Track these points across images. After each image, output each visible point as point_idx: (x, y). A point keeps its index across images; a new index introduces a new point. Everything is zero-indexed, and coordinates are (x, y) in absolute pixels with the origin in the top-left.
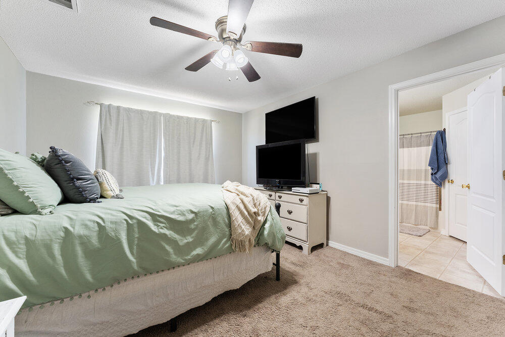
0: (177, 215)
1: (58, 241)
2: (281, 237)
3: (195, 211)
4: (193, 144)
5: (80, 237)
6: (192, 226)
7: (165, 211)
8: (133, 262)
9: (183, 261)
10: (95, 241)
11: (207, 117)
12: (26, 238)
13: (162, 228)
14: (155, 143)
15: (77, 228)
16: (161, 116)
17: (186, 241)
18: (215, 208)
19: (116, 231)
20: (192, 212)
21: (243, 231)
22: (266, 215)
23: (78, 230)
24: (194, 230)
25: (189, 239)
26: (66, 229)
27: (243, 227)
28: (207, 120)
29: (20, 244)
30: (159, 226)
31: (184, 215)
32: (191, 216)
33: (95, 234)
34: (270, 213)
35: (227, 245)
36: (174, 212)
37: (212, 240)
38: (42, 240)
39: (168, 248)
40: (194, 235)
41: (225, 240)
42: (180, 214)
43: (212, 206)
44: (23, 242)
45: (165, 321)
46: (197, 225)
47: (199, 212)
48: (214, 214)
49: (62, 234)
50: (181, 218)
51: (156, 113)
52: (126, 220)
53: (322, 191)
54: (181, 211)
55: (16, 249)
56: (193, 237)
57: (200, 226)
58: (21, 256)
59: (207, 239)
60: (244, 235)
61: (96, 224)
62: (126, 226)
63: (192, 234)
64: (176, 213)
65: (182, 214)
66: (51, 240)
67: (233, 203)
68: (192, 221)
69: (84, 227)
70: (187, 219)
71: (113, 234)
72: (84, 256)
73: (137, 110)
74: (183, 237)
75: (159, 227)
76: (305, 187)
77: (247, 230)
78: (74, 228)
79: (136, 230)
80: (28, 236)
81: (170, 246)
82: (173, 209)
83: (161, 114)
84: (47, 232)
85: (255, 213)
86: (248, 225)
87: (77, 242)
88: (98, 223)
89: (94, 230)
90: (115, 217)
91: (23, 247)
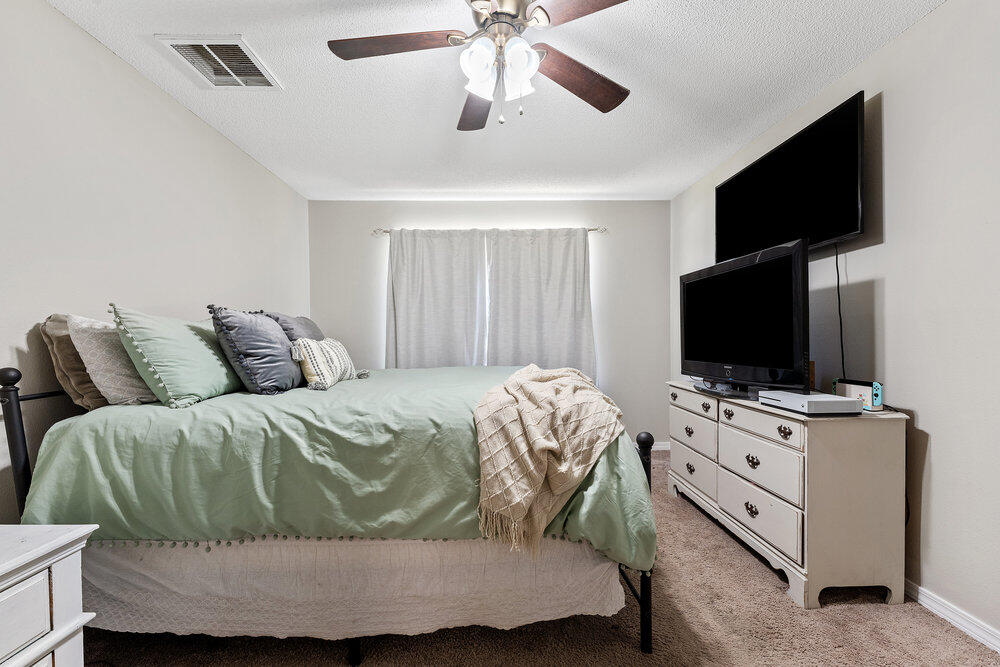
0: (356, 431)
1: (171, 450)
2: (639, 532)
3: (396, 427)
4: (548, 284)
5: (196, 449)
6: (386, 460)
7: (334, 422)
8: (267, 509)
9: (363, 530)
10: (215, 459)
11: (577, 224)
12: (135, 440)
13: (320, 455)
14: (473, 289)
15: (195, 433)
16: (482, 237)
17: (369, 489)
18: (445, 426)
19: (245, 447)
20: (388, 430)
21: (507, 492)
22: (593, 462)
23: (195, 438)
24: (389, 468)
25: (378, 487)
26: (181, 432)
27: (510, 482)
28: (576, 230)
29: (128, 446)
30: (318, 449)
31: (369, 434)
32: (383, 438)
33: (217, 447)
34: (603, 459)
35: (468, 518)
36: (351, 424)
37: (431, 499)
38: (151, 446)
39: (330, 496)
40: (388, 479)
41: (463, 504)
42: (361, 431)
43: (439, 421)
44: (131, 444)
45: (333, 637)
46: (396, 459)
47: (403, 432)
48: (439, 440)
49: (175, 440)
50: (362, 440)
51: (474, 231)
52: (265, 431)
53: (886, 408)
54: (365, 426)
55: (123, 454)
56: (383, 484)
57: (403, 462)
58: (127, 464)
59: (419, 495)
60: (510, 502)
61: (222, 432)
62: (263, 440)
63: (384, 477)
64: (354, 428)
65: (366, 430)
66: (161, 448)
67: (496, 420)
68: (386, 448)
69: (204, 433)
70: (373, 444)
71: (240, 452)
72: (198, 480)
73: (443, 232)
74: (363, 479)
75: (317, 452)
76: (806, 392)
77: (520, 493)
78: (191, 433)
79: (277, 450)
80: (137, 437)
81: (334, 492)
82: (350, 419)
83: (482, 233)
84: (158, 434)
85: (551, 452)
86: (525, 480)
87: (191, 456)
88: (224, 430)
89: (216, 440)
90: (249, 423)
91: (130, 451)
